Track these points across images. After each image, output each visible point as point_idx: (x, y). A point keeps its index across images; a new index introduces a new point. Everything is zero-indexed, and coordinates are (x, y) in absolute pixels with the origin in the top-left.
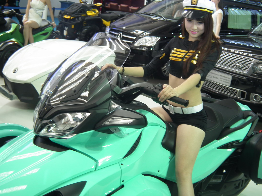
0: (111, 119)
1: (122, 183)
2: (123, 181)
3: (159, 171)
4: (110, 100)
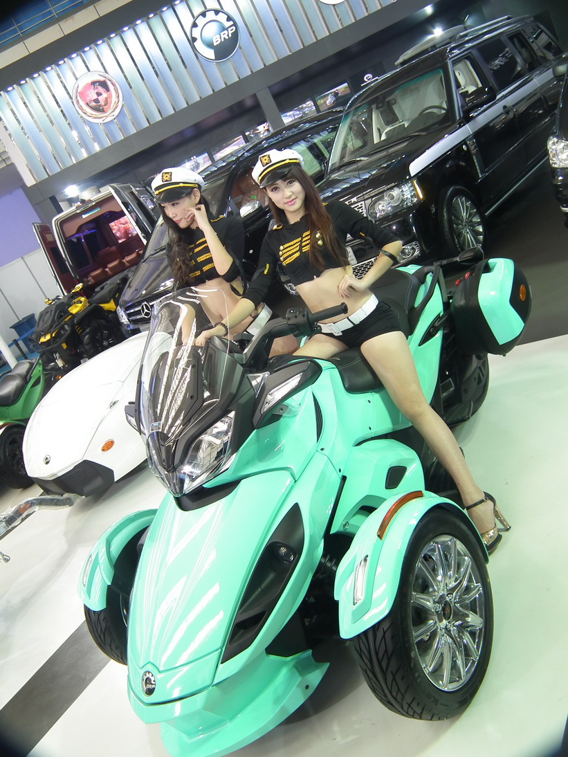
0: (269, 397)
1: (341, 474)
2: (340, 471)
3: (370, 429)
4: (246, 375)
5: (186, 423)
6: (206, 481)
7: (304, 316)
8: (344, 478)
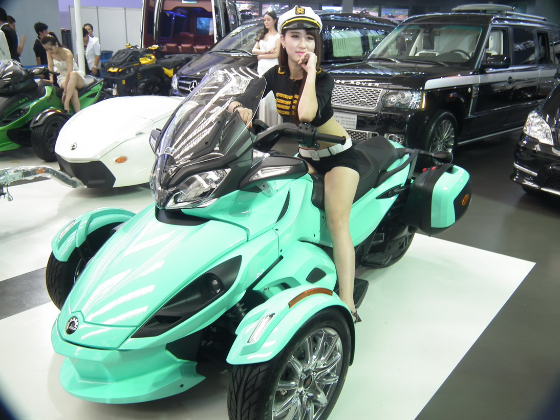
0: (259, 172)
1: (281, 254)
2: (281, 251)
3: (315, 236)
4: (252, 149)
5: (192, 159)
6: (185, 208)
7: (312, 131)
8: (281, 258)
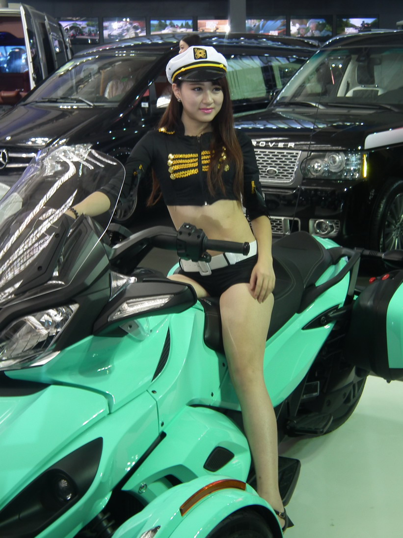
0: (125, 306)
1: (162, 429)
2: (163, 424)
3: (212, 395)
4: (109, 271)
5: (18, 293)
6: (10, 368)
7: (199, 237)
8: (163, 435)
